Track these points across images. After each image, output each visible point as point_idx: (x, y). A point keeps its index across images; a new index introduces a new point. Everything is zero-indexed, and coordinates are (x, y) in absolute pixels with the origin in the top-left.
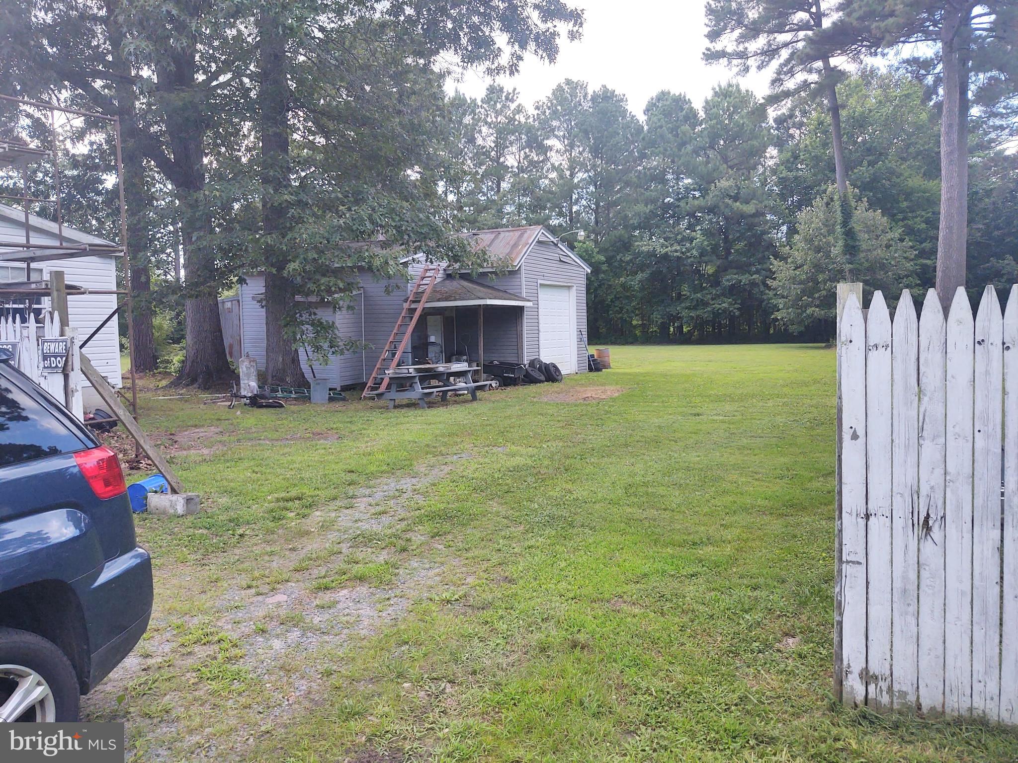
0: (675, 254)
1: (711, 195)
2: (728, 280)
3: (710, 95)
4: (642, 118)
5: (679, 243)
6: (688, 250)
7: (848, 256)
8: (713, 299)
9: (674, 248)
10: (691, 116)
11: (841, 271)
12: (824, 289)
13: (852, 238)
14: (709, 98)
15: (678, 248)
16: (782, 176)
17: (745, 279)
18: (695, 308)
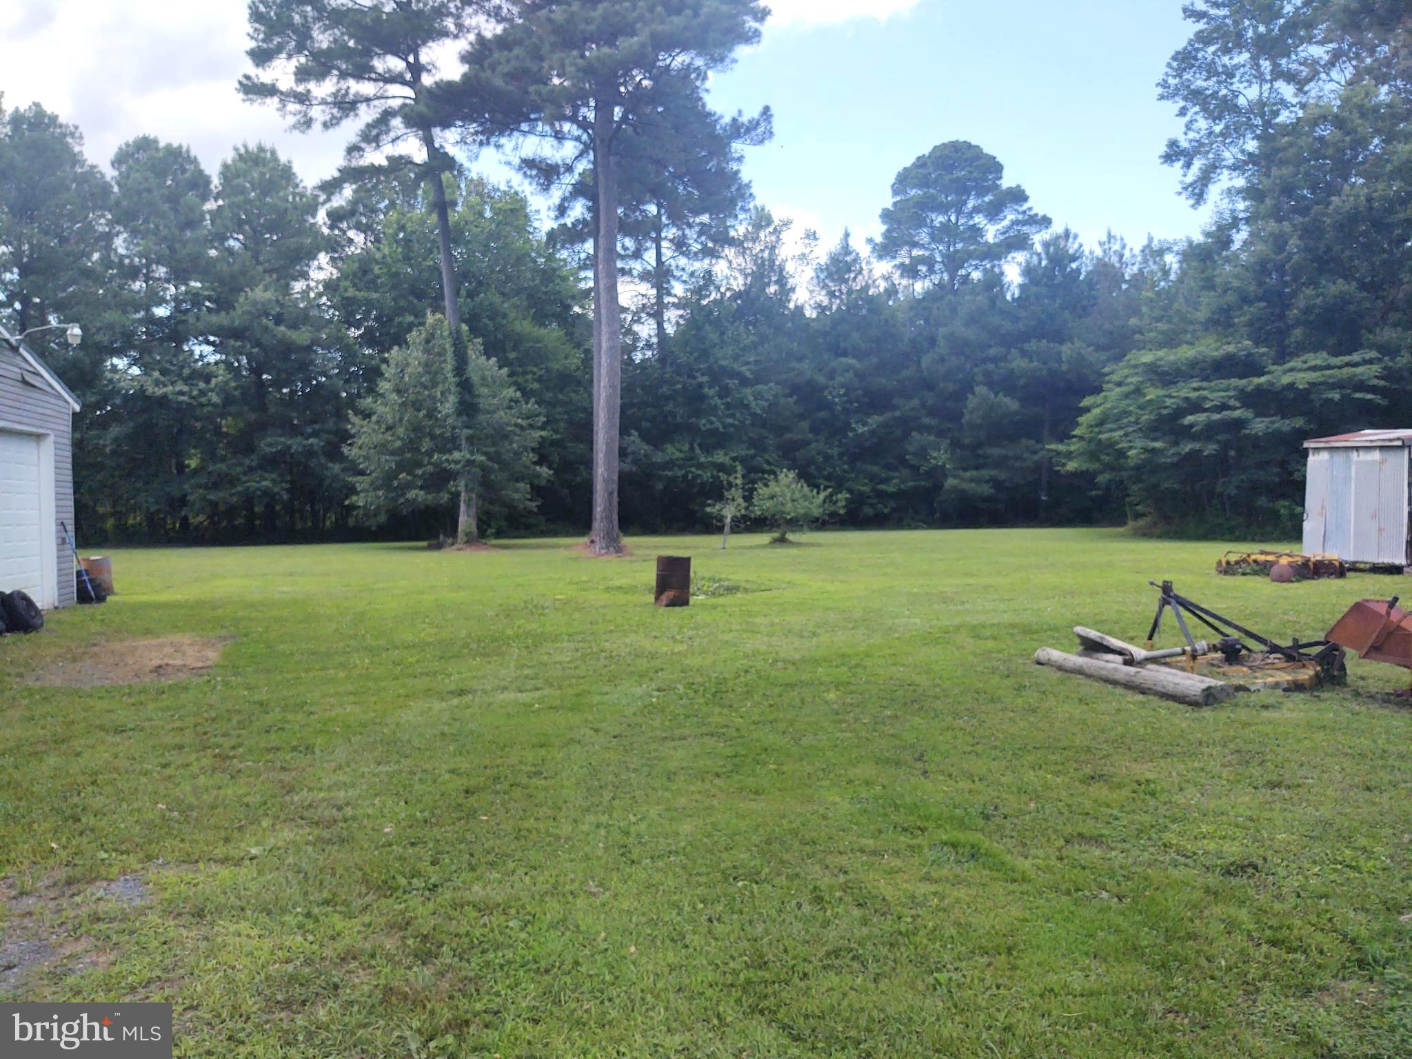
0: (181, 398)
1: (239, 311)
2: (270, 445)
3: (229, 157)
4: (110, 173)
5: (187, 380)
6: (203, 393)
7: (465, 418)
8: (245, 473)
9: (177, 389)
10: (200, 182)
11: (454, 439)
12: (429, 463)
13: (470, 392)
14: (229, 162)
15: (186, 389)
16: (346, 295)
17: (296, 444)
18: (215, 486)
